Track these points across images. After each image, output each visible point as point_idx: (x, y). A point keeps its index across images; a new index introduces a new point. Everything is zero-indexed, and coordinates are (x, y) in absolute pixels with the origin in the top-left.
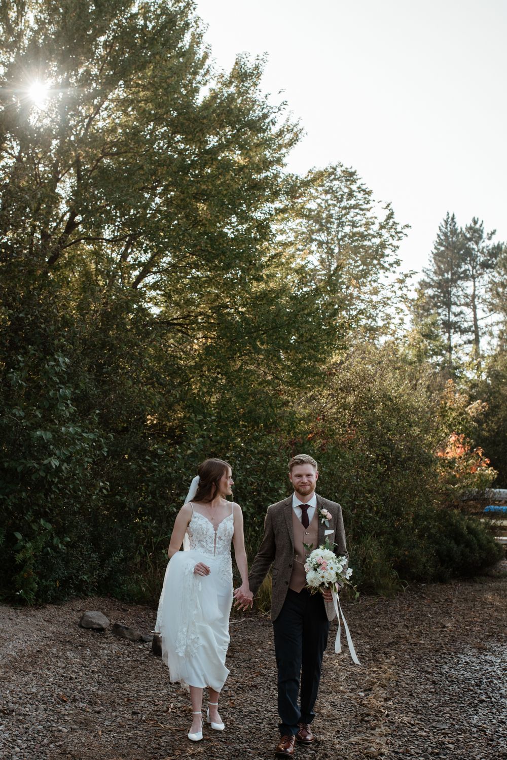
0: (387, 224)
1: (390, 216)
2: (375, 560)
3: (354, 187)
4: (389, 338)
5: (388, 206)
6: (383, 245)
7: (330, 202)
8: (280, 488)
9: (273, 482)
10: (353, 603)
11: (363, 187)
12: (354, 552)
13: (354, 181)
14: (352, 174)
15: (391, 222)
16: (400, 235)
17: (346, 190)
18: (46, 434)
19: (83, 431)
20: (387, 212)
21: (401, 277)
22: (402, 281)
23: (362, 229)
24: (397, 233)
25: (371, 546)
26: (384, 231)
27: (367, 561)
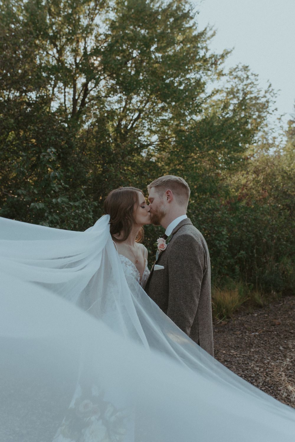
0: (269, 90)
1: (270, 86)
2: (290, 272)
3: (249, 73)
4: (275, 149)
5: (268, 81)
6: (267, 102)
7: (237, 83)
8: (223, 231)
9: (218, 227)
10: (280, 303)
11: (254, 73)
12: (276, 268)
13: (248, 70)
14: (247, 67)
15: (270, 89)
16: (276, 95)
17: (245, 76)
18: (38, 205)
19: (70, 201)
20: (269, 84)
21: (279, 117)
22: (280, 119)
23: (256, 95)
24: (274, 94)
25: (287, 263)
26: (267, 95)
27: (286, 273)
